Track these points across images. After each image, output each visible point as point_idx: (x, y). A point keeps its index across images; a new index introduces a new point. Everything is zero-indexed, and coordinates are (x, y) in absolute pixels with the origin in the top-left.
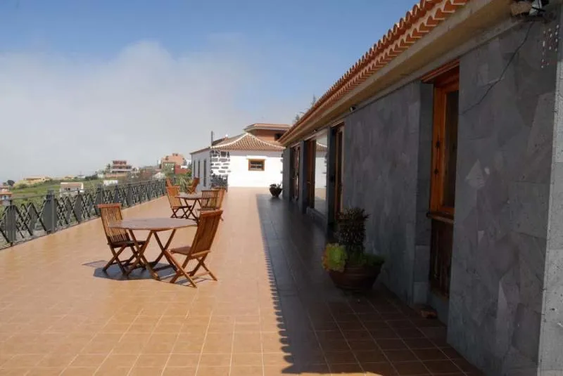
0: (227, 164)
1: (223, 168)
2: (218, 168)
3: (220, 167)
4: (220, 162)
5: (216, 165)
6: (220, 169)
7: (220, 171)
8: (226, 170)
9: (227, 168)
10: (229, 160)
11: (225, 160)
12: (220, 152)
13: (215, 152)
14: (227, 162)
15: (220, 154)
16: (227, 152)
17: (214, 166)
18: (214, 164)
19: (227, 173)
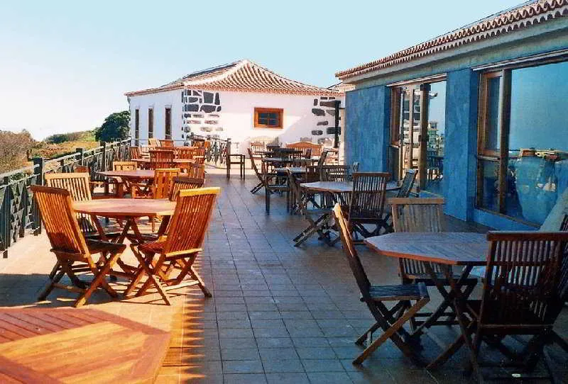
0: (216, 116)
1: (207, 122)
3: (202, 120)
4: (202, 113)
5: (196, 116)
6: (203, 124)
7: (202, 129)
8: (214, 127)
9: (215, 122)
10: (219, 109)
11: (212, 109)
12: (202, 94)
13: (192, 92)
14: (216, 112)
15: (202, 97)
16: (215, 94)
17: (192, 119)
18: (192, 116)
19: (214, 132)
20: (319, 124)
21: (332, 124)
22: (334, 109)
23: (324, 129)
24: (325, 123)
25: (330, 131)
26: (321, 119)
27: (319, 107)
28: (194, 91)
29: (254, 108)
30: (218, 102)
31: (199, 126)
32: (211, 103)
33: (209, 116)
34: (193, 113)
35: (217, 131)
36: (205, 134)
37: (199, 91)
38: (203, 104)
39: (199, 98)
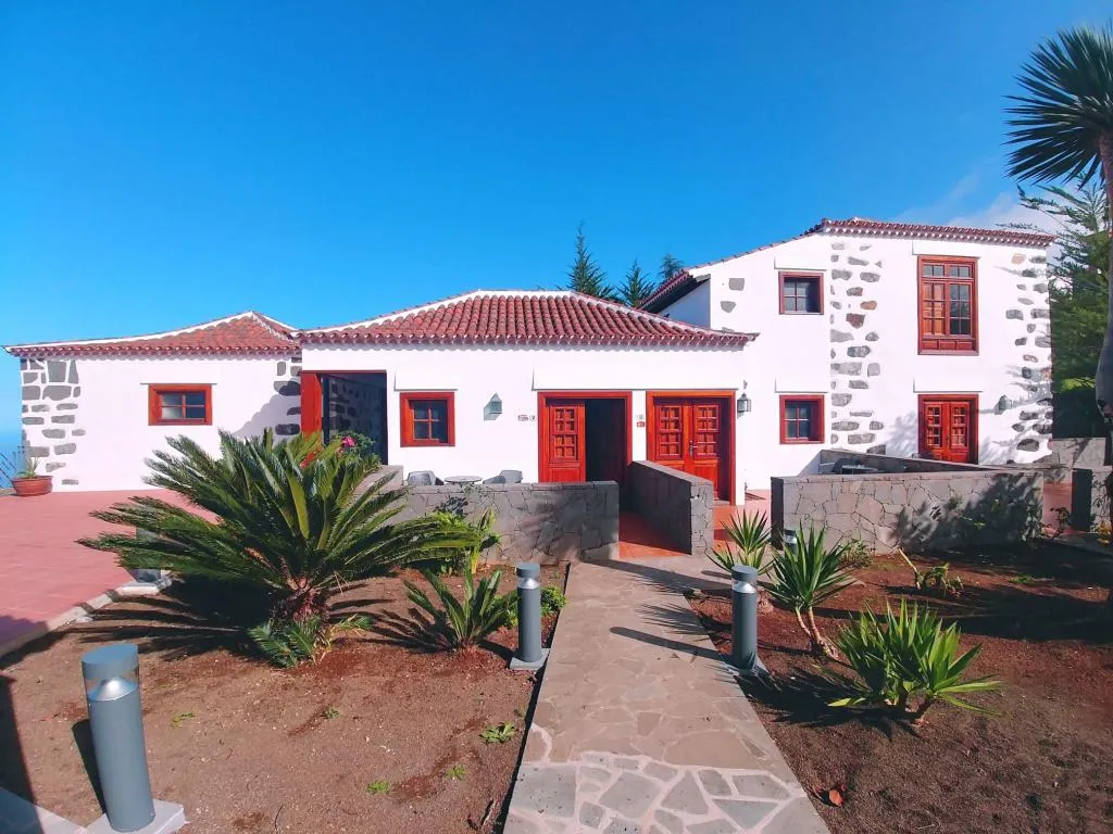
0: (72, 406)
1: (56, 420)
2: (39, 421)
3: (47, 416)
4: (48, 401)
5: (36, 409)
6: (49, 425)
7: (48, 434)
8: (68, 428)
9: (70, 419)
10: (77, 392)
11: (65, 392)
12: (45, 364)
13: (28, 363)
14: (70, 400)
15: (46, 371)
16: (69, 363)
17: (31, 414)
18: (30, 409)
19: (69, 439)
20: (292, 411)
26: (296, 401)
27: (288, 377)
28: (32, 361)
29: (147, 386)
30: (74, 378)
31: (41, 428)
32: (63, 380)
33: (60, 407)
34: (30, 403)
35: (75, 437)
36: (51, 443)
37: (40, 360)
38: (48, 383)
39: (39, 372)
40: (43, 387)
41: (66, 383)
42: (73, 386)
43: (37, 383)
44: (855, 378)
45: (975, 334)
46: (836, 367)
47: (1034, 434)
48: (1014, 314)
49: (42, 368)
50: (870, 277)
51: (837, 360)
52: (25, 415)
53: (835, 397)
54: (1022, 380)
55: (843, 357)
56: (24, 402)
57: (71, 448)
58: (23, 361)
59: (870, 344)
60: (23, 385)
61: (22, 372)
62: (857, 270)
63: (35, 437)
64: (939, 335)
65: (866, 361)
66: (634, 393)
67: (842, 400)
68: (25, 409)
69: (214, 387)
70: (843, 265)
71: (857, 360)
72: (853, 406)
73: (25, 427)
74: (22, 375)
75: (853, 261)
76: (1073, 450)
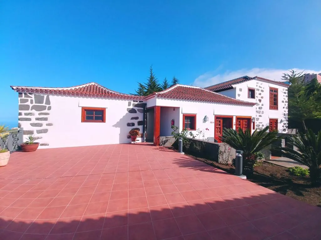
0: (47, 114)
1: (37, 119)
2: (30, 119)
3: (33, 118)
4: (33, 111)
5: (27, 114)
6: (34, 121)
7: (32, 125)
8: (44, 123)
9: (46, 119)
10: (50, 108)
12: (33, 96)
13: (23, 95)
14: (46, 111)
15: (33, 99)
16: (45, 96)
17: (23, 116)
18: (23, 114)
19: (44, 127)
20: (132, 118)
21: (141, 119)
22: (142, 109)
23: (135, 122)
24: (137, 118)
25: (140, 123)
26: (134, 115)
27: (131, 107)
28: (25, 94)
29: (81, 108)
30: (48, 102)
31: (29, 122)
32: (43, 103)
33: (40, 114)
34: (23, 112)
35: (47, 126)
36: (35, 129)
37: (30, 94)
38: (34, 104)
39: (29, 99)
40: (31, 105)
41: (44, 104)
42: (48, 106)
43: (28, 103)
44: (260, 114)
45: (277, 106)
46: (257, 111)
47: (285, 128)
48: (283, 102)
49: (31, 97)
50: (262, 91)
51: (257, 110)
52: (20, 117)
53: (257, 119)
54: (284, 116)
55: (258, 110)
56: (20, 111)
57: (45, 131)
58: (20, 94)
59: (262, 106)
60: (20, 104)
61: (19, 98)
62: (260, 89)
63: (26, 126)
64: (272, 105)
65: (261, 110)
66: (234, 116)
67: (258, 119)
68: (20, 114)
69: (106, 109)
70: (258, 88)
71: (260, 110)
72: (259, 121)
73: (20, 122)
74: (19, 100)
75: (260, 87)
76: (291, 131)
